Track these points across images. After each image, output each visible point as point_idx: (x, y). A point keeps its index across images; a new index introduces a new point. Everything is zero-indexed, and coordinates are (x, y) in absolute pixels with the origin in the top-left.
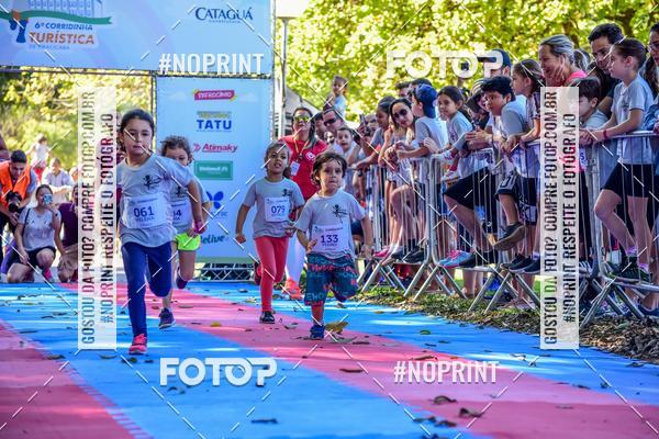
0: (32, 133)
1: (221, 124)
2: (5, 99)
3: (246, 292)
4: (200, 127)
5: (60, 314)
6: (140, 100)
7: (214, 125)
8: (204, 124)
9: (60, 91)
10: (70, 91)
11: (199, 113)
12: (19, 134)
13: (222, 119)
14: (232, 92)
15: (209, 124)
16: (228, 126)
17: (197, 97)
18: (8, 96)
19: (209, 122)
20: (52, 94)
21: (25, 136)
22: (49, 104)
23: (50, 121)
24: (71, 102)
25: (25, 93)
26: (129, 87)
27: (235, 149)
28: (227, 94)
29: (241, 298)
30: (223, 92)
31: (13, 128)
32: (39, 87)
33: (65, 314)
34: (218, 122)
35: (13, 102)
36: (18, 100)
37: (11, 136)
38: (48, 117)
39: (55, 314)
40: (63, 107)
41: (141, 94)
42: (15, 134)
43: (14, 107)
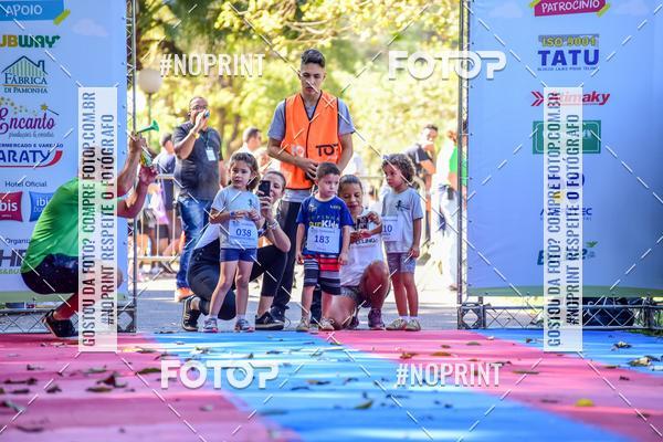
1: (581, 57)
2: (217, 25)
3: (629, 347)
4: (544, 63)
5: (320, 383)
6: (436, 20)
7: (569, 57)
8: (550, 58)
9: (303, 8)
10: (321, 9)
11: (541, 38)
12: (237, 82)
13: (582, 48)
15: (559, 58)
16: (593, 60)
17: (539, 10)
18: (220, 19)
19: (560, 53)
20: (290, 14)
21: (245, 85)
22: (286, 31)
23: (286, 60)
24: (323, 25)
25: (247, 15)
27: (606, 98)
28: (591, 4)
29: (621, 358)
32: (271, 2)
33: (327, 383)
34: (575, 53)
35: (228, 31)
36: (236, 26)
37: (223, 86)
38: (284, 53)
39: (312, 382)
40: (309, 35)
41: (436, 8)
42: (231, 83)
43: (231, 38)
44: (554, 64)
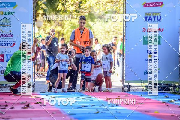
0: (68, 24)
1: (156, 18)
2: (57, 9)
3: (169, 97)
4: (146, 20)
5: (85, 106)
6: (117, 8)
7: (153, 19)
8: (148, 19)
9: (81, 5)
10: (86, 5)
11: (145, 13)
12: (63, 25)
13: (156, 16)
14: (162, 3)
15: (150, 19)
16: (159, 19)
17: (145, 6)
20: (77, 6)
21: (65, 26)
22: (76, 11)
23: (76, 19)
24: (86, 9)
25: (66, 6)
26: (112, 2)
27: (163, 30)
28: (159, 4)
29: (167, 100)
30: (157, 3)
31: (60, 22)
32: (72, 3)
33: (87, 106)
34: (154, 17)
35: (60, 11)
36: (63, 9)
37: (59, 26)
38: (75, 17)
39: (83, 106)
40: (82, 12)
41: (117, 5)
42: (61, 25)
43: (61, 13)
44: (149, 20)
